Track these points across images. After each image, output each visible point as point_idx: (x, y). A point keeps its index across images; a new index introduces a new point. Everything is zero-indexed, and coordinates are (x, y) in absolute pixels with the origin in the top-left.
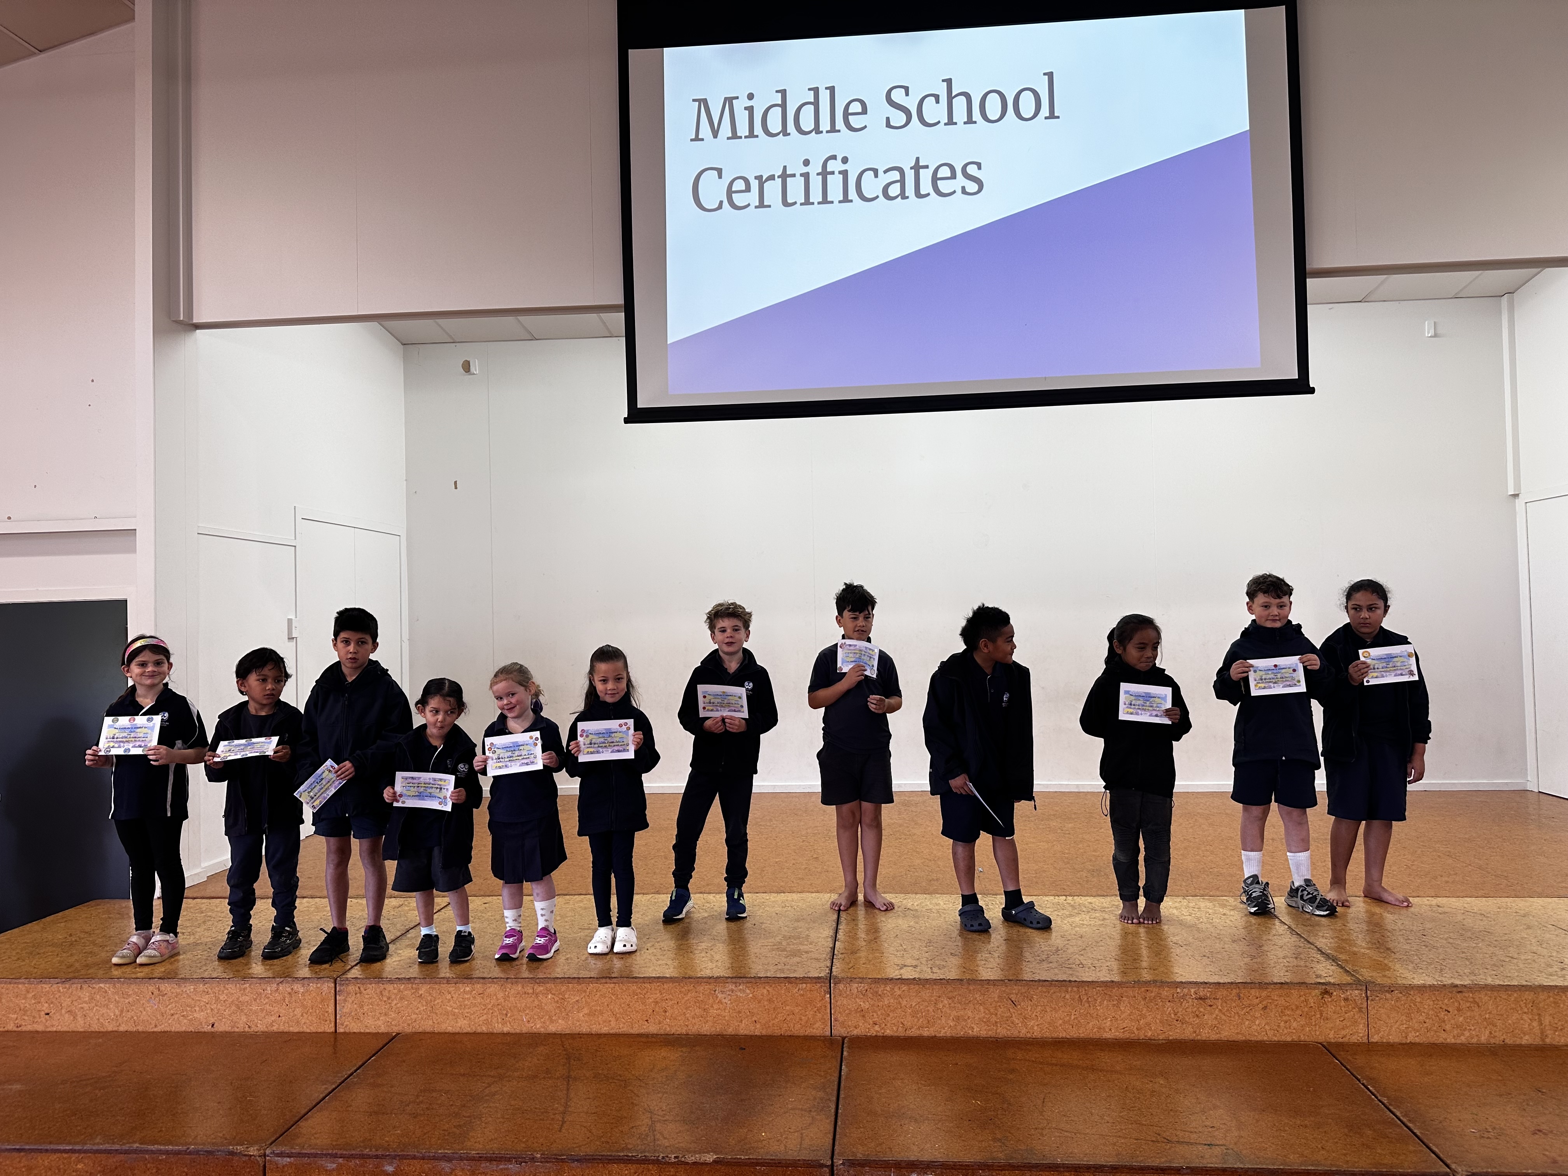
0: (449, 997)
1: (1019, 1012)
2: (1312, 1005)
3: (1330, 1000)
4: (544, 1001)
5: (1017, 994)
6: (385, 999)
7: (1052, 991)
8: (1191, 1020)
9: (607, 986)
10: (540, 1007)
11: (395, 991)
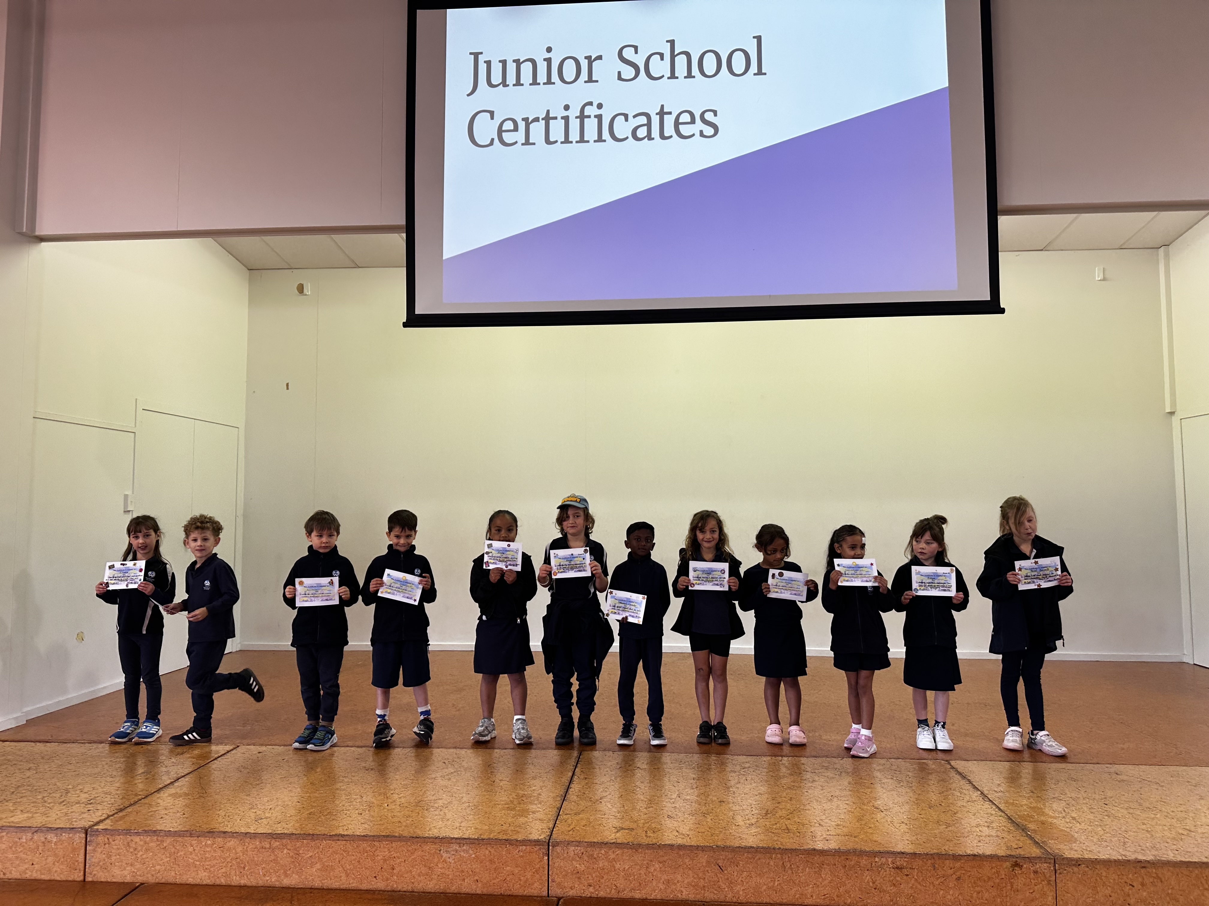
0: (191, 849)
1: (726, 877)
2: (1003, 876)
3: (1020, 872)
4: (279, 856)
5: (724, 860)
6: (132, 850)
7: (757, 857)
8: (888, 889)
9: (339, 843)
10: (275, 861)
11: (142, 843)
